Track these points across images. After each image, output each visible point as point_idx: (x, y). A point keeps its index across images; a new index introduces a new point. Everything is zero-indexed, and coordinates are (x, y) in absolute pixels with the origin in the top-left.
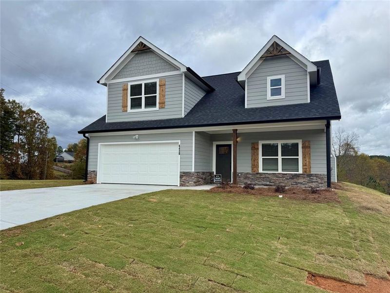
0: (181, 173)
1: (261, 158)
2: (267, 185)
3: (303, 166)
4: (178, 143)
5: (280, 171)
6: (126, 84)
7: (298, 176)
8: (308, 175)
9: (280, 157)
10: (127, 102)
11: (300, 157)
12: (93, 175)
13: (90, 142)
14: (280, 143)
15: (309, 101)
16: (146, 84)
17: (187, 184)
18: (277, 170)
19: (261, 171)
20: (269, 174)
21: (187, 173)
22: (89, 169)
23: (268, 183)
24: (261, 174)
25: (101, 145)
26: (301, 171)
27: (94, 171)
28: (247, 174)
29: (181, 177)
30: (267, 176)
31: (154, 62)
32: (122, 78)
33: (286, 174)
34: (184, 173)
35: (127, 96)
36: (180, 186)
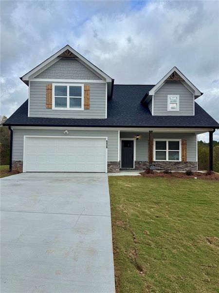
0: (108, 162)
1: (154, 151)
2: (158, 170)
3: (182, 156)
4: (105, 139)
5: (167, 160)
6: (50, 84)
7: (179, 163)
8: (185, 162)
9: (167, 151)
10: (51, 100)
11: (180, 151)
12: (18, 165)
13: (13, 134)
14: (167, 141)
15: (194, 115)
16: (70, 87)
17: (114, 171)
18: (165, 159)
19: (154, 159)
20: (160, 162)
21: (114, 162)
22: (13, 160)
23: (160, 168)
24: (155, 162)
25: (27, 137)
26: (180, 160)
27: (20, 161)
28: (145, 162)
29: (109, 165)
30: (159, 163)
31: (79, 69)
32: (46, 78)
33: (172, 162)
34: (111, 162)
35: (51, 95)
36: (108, 172)
